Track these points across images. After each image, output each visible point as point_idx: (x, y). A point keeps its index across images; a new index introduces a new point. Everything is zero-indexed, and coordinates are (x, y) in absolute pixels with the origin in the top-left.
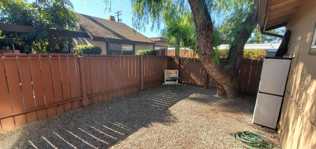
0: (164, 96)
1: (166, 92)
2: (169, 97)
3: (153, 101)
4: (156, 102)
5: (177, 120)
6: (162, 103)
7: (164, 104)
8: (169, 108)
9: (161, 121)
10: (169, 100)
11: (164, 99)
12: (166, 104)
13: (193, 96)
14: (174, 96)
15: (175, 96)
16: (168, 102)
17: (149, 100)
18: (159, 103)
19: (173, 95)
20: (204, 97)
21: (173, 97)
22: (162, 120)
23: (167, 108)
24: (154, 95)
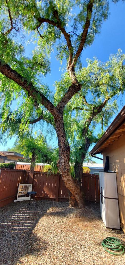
0: (20, 215)
1: (22, 210)
2: (27, 216)
3: (11, 226)
4: (15, 226)
5: (48, 245)
6: (22, 226)
7: (25, 226)
8: (33, 231)
9: (31, 252)
10: (29, 220)
11: (23, 220)
12: (28, 226)
13: (50, 210)
14: (32, 214)
15: (34, 214)
16: (28, 223)
17: (5, 225)
18: (18, 226)
19: (30, 212)
20: (60, 211)
21: (32, 216)
22: (31, 250)
23: (30, 231)
24: (9, 217)
